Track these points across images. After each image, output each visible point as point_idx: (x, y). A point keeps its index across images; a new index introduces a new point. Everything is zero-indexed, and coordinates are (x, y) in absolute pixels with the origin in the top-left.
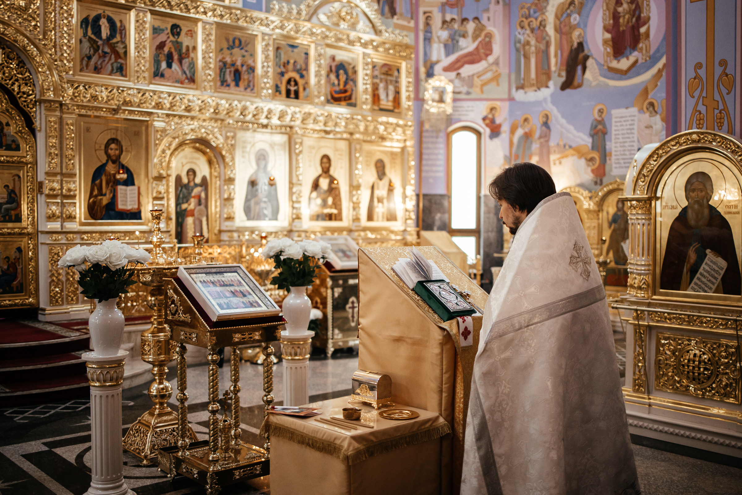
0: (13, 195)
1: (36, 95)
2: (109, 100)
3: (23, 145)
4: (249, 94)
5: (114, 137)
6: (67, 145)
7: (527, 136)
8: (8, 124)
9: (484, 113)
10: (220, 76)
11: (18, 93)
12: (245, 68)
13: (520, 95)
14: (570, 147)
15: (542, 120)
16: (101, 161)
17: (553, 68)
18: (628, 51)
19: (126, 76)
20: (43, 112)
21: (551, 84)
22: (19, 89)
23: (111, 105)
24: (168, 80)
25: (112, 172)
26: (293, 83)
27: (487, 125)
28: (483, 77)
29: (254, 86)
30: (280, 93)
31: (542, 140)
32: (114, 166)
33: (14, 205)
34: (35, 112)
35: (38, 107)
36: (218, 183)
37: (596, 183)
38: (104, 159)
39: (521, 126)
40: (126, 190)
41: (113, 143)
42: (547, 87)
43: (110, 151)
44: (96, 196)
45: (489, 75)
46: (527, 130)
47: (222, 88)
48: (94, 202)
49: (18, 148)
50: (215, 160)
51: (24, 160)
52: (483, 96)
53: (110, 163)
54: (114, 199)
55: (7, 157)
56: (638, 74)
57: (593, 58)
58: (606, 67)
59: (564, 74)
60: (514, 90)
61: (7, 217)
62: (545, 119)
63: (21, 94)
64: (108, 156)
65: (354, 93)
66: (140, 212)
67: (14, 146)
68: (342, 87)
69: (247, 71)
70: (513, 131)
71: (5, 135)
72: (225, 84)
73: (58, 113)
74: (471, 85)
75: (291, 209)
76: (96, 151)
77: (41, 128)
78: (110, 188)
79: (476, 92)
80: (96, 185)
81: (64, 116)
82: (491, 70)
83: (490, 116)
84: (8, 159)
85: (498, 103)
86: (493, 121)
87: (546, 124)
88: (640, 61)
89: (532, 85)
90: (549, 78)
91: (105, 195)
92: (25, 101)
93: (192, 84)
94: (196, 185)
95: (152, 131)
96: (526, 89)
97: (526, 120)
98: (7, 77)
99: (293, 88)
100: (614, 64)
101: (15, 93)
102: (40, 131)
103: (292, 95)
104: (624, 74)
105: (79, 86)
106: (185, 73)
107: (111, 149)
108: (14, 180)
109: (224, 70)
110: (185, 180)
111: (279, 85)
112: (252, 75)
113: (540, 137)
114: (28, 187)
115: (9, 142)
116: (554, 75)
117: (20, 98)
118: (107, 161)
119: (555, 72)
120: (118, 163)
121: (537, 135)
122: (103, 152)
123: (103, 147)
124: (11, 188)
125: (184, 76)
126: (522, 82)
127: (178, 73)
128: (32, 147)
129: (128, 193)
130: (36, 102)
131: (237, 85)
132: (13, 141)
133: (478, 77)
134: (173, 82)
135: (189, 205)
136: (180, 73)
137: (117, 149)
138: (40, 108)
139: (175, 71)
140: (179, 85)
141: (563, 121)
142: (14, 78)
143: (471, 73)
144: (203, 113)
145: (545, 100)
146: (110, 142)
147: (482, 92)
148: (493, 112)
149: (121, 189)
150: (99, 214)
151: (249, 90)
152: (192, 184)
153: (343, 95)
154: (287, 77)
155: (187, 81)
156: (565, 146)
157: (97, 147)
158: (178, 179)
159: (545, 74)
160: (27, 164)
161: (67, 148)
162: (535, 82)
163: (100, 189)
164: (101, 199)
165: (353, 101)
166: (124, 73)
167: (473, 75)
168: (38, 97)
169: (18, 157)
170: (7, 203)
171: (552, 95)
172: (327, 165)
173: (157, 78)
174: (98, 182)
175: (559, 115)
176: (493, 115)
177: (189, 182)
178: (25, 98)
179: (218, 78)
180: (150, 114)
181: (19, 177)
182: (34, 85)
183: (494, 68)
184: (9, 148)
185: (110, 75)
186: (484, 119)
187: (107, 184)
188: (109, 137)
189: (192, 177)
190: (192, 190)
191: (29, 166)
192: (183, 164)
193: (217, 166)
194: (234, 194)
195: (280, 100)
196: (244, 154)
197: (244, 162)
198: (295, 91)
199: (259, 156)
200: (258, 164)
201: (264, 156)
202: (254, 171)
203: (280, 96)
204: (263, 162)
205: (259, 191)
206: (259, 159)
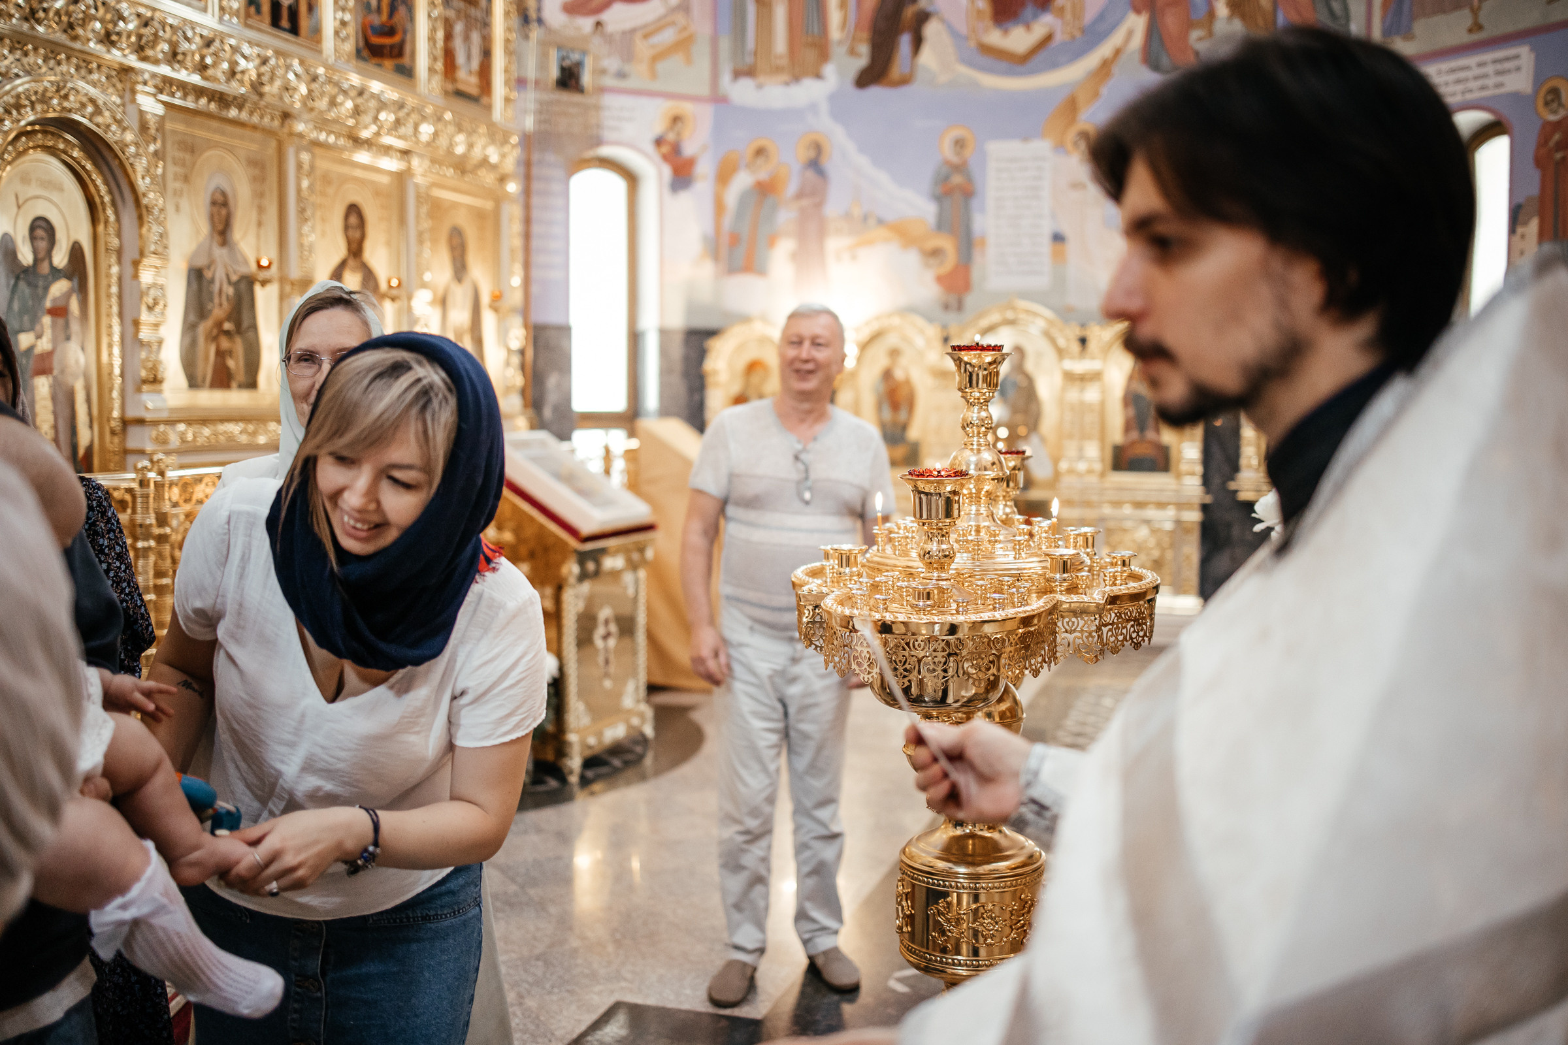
7: (765, 190)
9: (658, 128)
13: (743, 92)
14: (881, 222)
15: (805, 154)
17: (835, 32)
18: (1029, 11)
21: (829, 70)
27: (665, 158)
28: (657, 39)
30: (258, 11)
31: (805, 202)
36: (115, 270)
37: (946, 307)
39: (749, 166)
42: (818, 76)
45: (667, 36)
46: (763, 175)
50: (107, 199)
52: (656, 86)
56: (1054, 65)
57: (943, 21)
58: (972, 44)
59: (864, 49)
60: (726, 78)
62: (812, 154)
65: (408, 37)
68: (384, 17)
70: (724, 176)
74: (628, 55)
79: (639, 76)
82: (673, 23)
83: (671, 137)
85: (687, 108)
86: (676, 149)
87: (815, 164)
88: (1059, 37)
89: (778, 70)
90: (823, 54)
94: (56, 273)
96: (761, 79)
97: (760, 152)
100: (995, 37)
103: (285, 23)
104: (1019, 62)
110: (26, 256)
113: (800, 195)
116: (839, 52)
119: (840, 42)
121: (792, 188)
126: (749, 60)
133: (646, 36)
135: (39, 337)
141: (863, 161)
143: (628, 26)
144: (76, 39)
145: (813, 107)
147: (654, 75)
148: (679, 125)
152: (45, 268)
153: (387, 41)
156: (865, 218)
158: (8, 248)
159: (813, 45)
162: (784, 62)
165: (406, 60)
167: (633, 31)
171: (833, 98)
172: (357, 234)
175: (850, 147)
176: (679, 134)
177: (37, 261)
183: (680, 19)
186: (659, 142)
189: (42, 245)
190: (46, 289)
192: (21, 202)
193: (112, 218)
194: (165, 306)
195: (259, 30)
196: (178, 185)
197: (177, 209)
198: (290, 7)
199: (213, 194)
200: (212, 217)
201: (224, 194)
202: (201, 239)
203: (257, 18)
204: (224, 212)
205: (216, 300)
206: (214, 203)
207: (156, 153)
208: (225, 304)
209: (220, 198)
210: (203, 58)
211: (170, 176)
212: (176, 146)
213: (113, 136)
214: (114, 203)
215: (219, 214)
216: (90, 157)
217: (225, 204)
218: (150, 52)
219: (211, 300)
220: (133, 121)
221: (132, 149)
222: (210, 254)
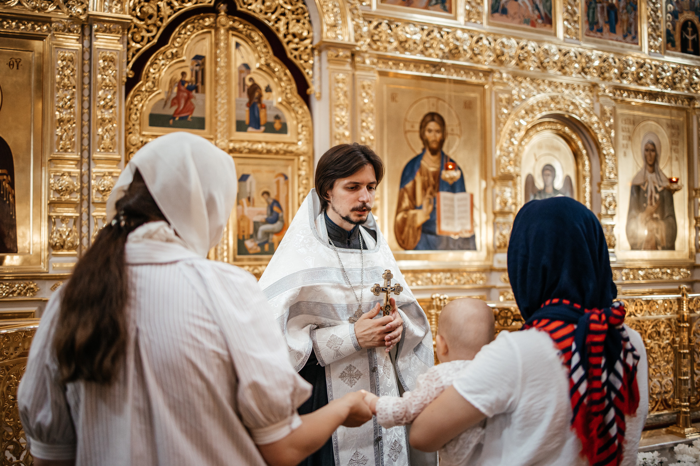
0: (276, 209)
1: (312, 38)
2: (426, 49)
3: (291, 123)
4: (629, 45)
5: (433, 110)
6: (363, 121)
8: (268, 89)
10: (588, 16)
11: (285, 36)
12: (622, 4)
16: (414, 151)
19: (449, 11)
20: (325, 64)
22: (287, 28)
23: (430, 55)
24: (514, 18)
25: (432, 169)
26: (690, 29)
29: (636, 32)
30: (673, 45)
32: (434, 158)
33: (277, 226)
34: (312, 67)
35: (316, 58)
36: (588, 189)
38: (419, 148)
40: (452, 200)
41: (433, 120)
43: (427, 134)
44: (406, 210)
47: (592, 34)
48: (404, 220)
49: (284, 130)
50: (584, 152)
51: (292, 148)
53: (428, 153)
54: (434, 215)
55: (267, 143)
61: (267, 247)
63: (290, 37)
64: (426, 142)
66: (473, 237)
67: (277, 126)
69: (625, 8)
71: (264, 107)
72: (595, 27)
73: (348, 67)
75: (693, 231)
76: (406, 132)
77: (320, 93)
78: (428, 196)
80: (406, 190)
81: (357, 73)
84: (269, 147)
91: (420, 208)
92: (296, 49)
93: (548, 26)
94: (556, 192)
95: (491, 101)
98: (269, 7)
99: (690, 38)
101: (281, 36)
102: (319, 98)
103: (690, 50)
105: (380, 24)
106: (538, 8)
107: (430, 131)
108: (278, 183)
109: (593, 5)
110: (540, 183)
111: (672, 32)
112: (633, 15)
114: (299, 194)
115: (271, 119)
117: (288, 43)
118: (424, 150)
120: (439, 154)
122: (417, 135)
123: (417, 127)
124: (273, 195)
125: (537, 12)
127: (527, 7)
128: (306, 126)
129: (456, 203)
130: (313, 49)
131: (613, 30)
132: (277, 117)
134: (520, 23)
136: (530, 8)
137: (437, 131)
138: (320, 60)
139: (521, 4)
140: (529, 27)
142: (280, 10)
144: (565, 74)
146: (428, 119)
149: (445, 198)
150: (411, 240)
151: (629, 38)
152: (550, 190)
154: (681, 19)
155: (540, 21)
157: (408, 128)
158: (530, 181)
160: (298, 155)
161: (363, 127)
163: (413, 197)
164: (415, 215)
166: (447, 5)
168: (316, 42)
169: (285, 143)
170: (268, 221)
173: (496, 15)
174: (409, 185)
177: (545, 186)
178: (297, 44)
179: (586, 18)
180: (488, 73)
181: (286, 178)
182: (310, 22)
184: (270, 128)
185: (426, 8)
187: (424, 189)
188: (426, 111)
189: (549, 179)
191: (302, 158)
192: (537, 156)
193: (587, 163)
194: (616, 206)
195: (674, 56)
196: (625, 142)
197: (625, 154)
198: (693, 40)
199: (646, 145)
200: (646, 158)
201: (653, 145)
202: (639, 169)
203: (673, 49)
204: (653, 154)
205: (649, 202)
206: (647, 150)
207: (610, 126)
208: (654, 204)
209: (651, 147)
210: (638, 73)
211: (620, 138)
212: (624, 122)
213: (585, 119)
214: (588, 154)
215: (650, 155)
216: (574, 131)
217: (654, 150)
218: (607, 75)
219: (645, 202)
220: (598, 110)
221: (596, 126)
222: (645, 177)
